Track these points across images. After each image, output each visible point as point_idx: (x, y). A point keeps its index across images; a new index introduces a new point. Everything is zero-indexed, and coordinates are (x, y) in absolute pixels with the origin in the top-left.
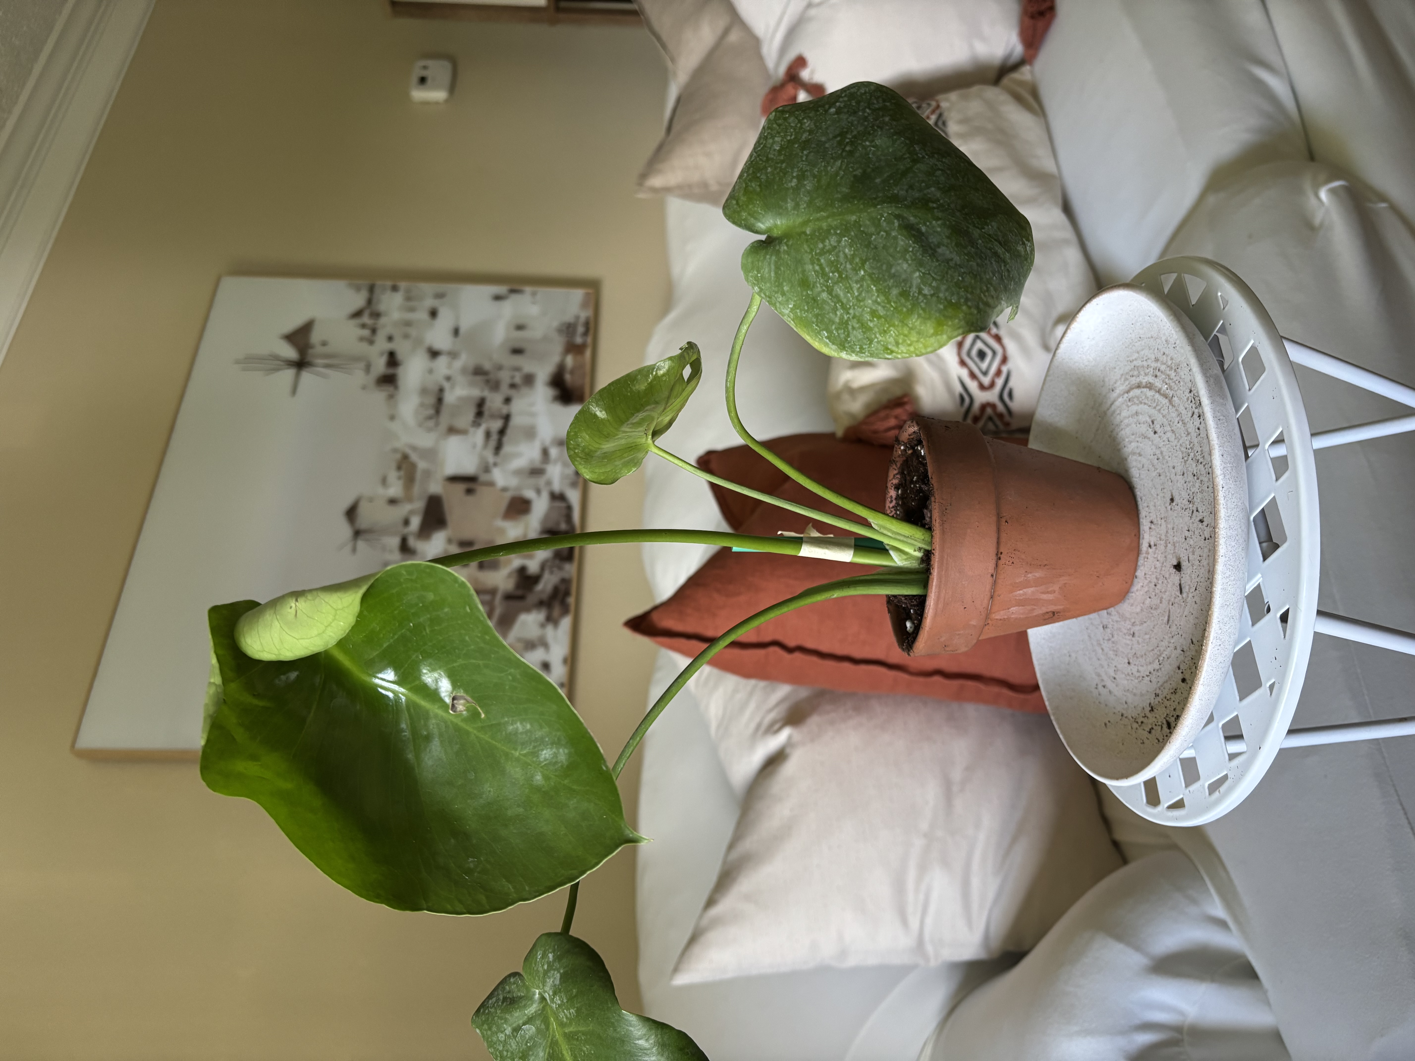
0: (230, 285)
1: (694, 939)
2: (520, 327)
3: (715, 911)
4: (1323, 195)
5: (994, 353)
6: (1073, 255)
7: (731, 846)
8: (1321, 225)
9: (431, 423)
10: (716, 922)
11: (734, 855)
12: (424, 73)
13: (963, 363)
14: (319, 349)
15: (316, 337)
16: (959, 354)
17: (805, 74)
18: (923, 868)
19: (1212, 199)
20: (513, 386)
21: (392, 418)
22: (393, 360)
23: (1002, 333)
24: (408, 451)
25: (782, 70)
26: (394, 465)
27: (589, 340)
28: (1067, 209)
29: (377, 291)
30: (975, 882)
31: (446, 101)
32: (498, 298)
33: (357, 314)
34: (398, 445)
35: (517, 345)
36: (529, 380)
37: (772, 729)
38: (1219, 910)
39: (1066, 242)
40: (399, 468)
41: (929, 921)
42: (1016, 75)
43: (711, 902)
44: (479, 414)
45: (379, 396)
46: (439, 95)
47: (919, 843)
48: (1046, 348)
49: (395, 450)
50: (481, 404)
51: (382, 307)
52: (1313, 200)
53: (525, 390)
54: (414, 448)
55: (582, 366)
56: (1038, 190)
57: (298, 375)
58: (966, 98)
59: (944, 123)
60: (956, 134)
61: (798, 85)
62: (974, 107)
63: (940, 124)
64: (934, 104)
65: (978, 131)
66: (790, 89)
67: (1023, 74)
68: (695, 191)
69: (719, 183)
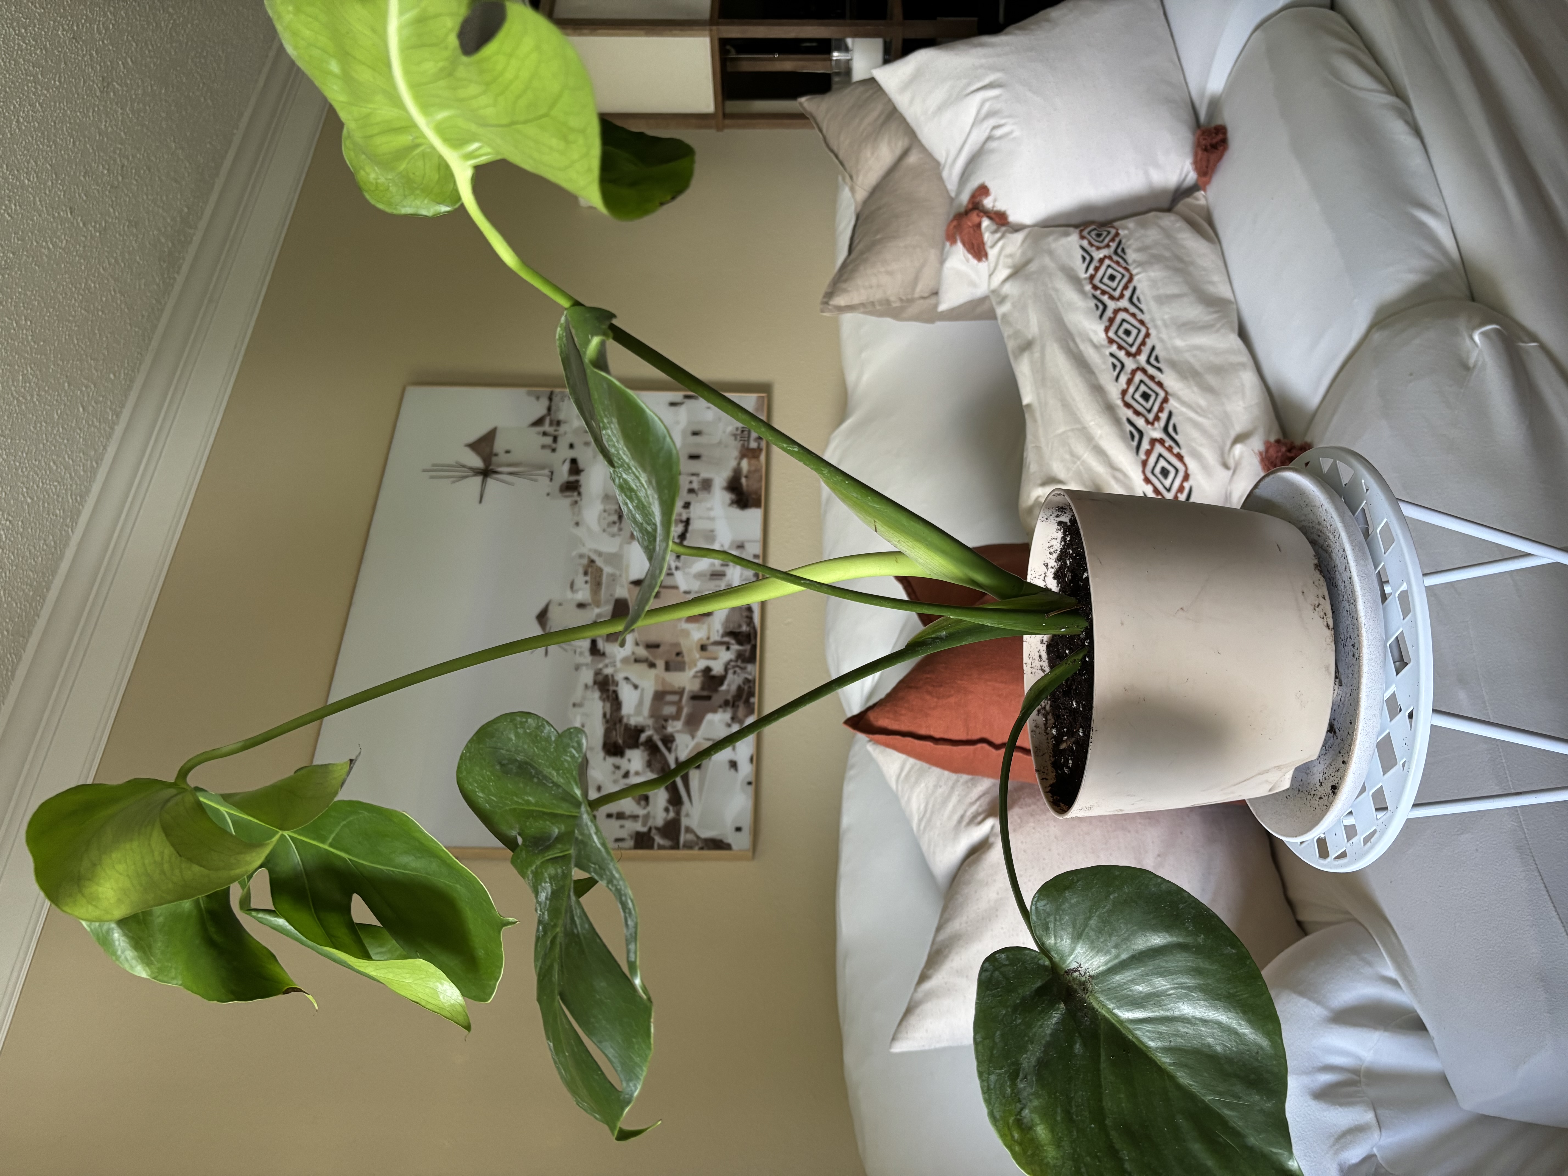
0: (414, 394)
1: (909, 1011)
2: (695, 434)
3: (927, 986)
4: (1477, 337)
5: (1177, 470)
6: (1248, 378)
7: (939, 929)
8: (1475, 365)
9: (615, 529)
10: (930, 995)
11: (942, 936)
13: (1147, 481)
14: (503, 458)
15: (499, 445)
16: (1144, 472)
17: (988, 203)
19: (1377, 336)
20: (691, 491)
21: (577, 524)
22: (575, 467)
23: (1183, 452)
24: (594, 557)
25: (965, 198)
26: (581, 571)
27: (763, 444)
28: (1243, 334)
29: (556, 399)
32: (673, 404)
33: (539, 422)
34: (584, 550)
35: (694, 451)
36: (707, 485)
37: (975, 820)
38: (1391, 972)
39: (1243, 365)
40: (586, 573)
42: (1189, 201)
43: (923, 978)
45: (564, 502)
48: (1226, 466)
49: (581, 556)
51: (562, 416)
52: (1468, 342)
53: (702, 495)
54: (600, 554)
55: (758, 470)
56: (1215, 316)
57: (484, 483)
58: (1143, 225)
59: (1123, 250)
60: (1134, 261)
61: (982, 214)
62: (1152, 235)
63: (1120, 252)
64: (1113, 231)
65: (1156, 259)
66: (974, 217)
67: (1197, 199)
68: (878, 307)
69: (901, 300)
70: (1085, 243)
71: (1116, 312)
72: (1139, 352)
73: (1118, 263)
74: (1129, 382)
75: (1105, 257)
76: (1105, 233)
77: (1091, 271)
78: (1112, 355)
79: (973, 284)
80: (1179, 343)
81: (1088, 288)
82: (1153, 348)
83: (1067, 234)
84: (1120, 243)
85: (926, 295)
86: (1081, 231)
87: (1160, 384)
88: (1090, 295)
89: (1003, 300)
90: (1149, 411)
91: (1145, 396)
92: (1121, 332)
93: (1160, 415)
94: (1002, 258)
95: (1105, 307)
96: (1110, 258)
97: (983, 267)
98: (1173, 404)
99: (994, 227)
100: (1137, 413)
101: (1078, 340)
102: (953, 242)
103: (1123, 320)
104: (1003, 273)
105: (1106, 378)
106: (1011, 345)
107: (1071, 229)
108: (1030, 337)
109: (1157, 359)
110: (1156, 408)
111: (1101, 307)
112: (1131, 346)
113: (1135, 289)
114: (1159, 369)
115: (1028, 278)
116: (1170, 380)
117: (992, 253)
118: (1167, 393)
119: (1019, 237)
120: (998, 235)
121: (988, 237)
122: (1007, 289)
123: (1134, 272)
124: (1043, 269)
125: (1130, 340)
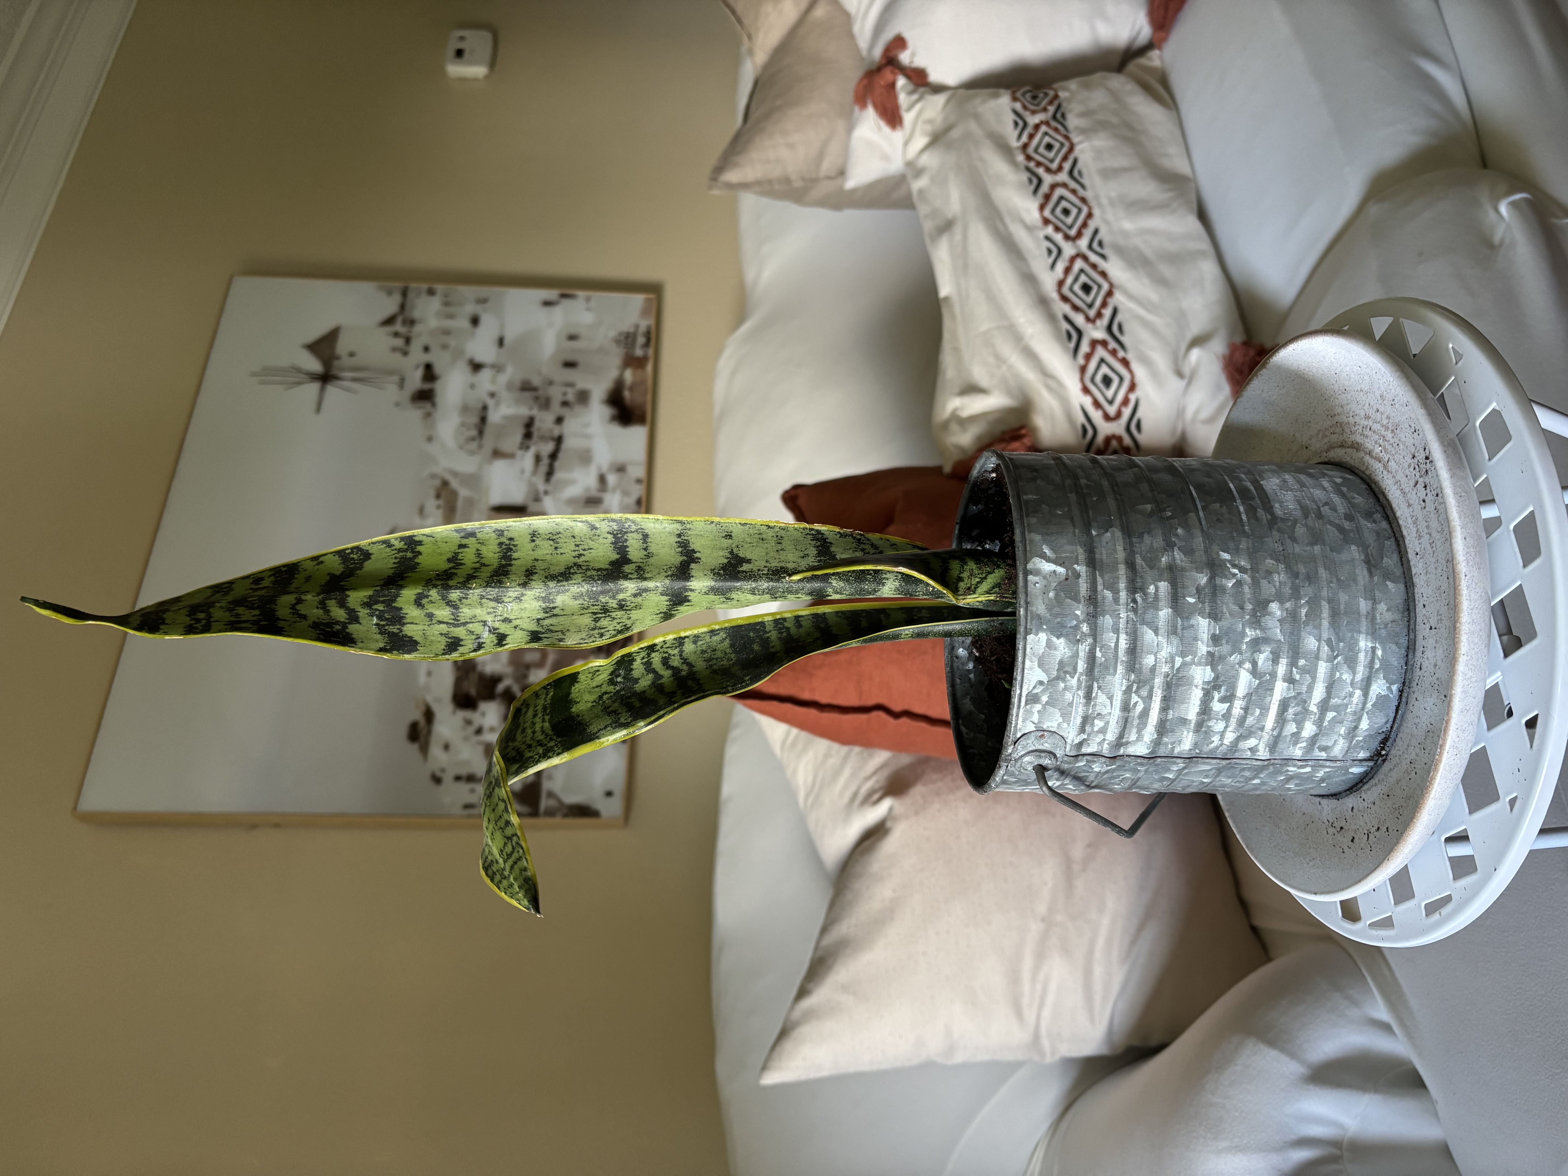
0: (243, 286)
1: (784, 1033)
2: (572, 337)
3: (807, 1003)
4: (1503, 208)
5: (1121, 379)
6: (1209, 269)
7: (824, 930)
8: (1501, 243)
9: (474, 446)
10: (808, 1016)
11: (828, 940)
12: (461, 45)
13: (1086, 390)
14: (345, 361)
15: (343, 346)
16: (1082, 380)
17: (904, 57)
18: (1040, 956)
19: (1374, 210)
20: (565, 404)
21: (430, 439)
22: (429, 373)
23: (1130, 357)
24: (448, 477)
25: (878, 52)
26: (432, 493)
27: (651, 352)
28: (1202, 215)
29: (411, 295)
30: (1098, 971)
31: (487, 77)
32: (547, 304)
33: (389, 321)
34: (438, 470)
35: (570, 358)
36: (583, 397)
37: (870, 799)
38: (1382, 1013)
39: (1202, 254)
40: (438, 496)
41: (1046, 1013)
42: (1142, 61)
43: (802, 993)
44: (528, 435)
45: (415, 414)
46: (478, 71)
47: (1035, 928)
48: (1180, 374)
49: (433, 476)
50: (529, 424)
51: (416, 314)
52: (1492, 214)
53: (578, 409)
54: (455, 474)
55: (643, 382)
56: (1170, 195)
57: (322, 390)
58: (1087, 86)
59: (1063, 116)
60: (1077, 128)
61: (897, 71)
62: (1097, 97)
63: (1059, 117)
64: (1051, 93)
65: (1101, 126)
66: (887, 74)
67: (1150, 59)
68: (777, 187)
69: (803, 179)
70: (1018, 106)
71: (1053, 187)
72: (1079, 235)
73: (1056, 130)
74: (1067, 270)
75: (1042, 122)
76: (1041, 95)
77: (1024, 138)
78: (1047, 238)
79: (886, 158)
80: (1127, 225)
81: (1020, 158)
82: (1096, 232)
83: (996, 96)
84: (1059, 107)
85: (833, 174)
86: (1014, 93)
87: (1104, 274)
88: (1022, 167)
89: (919, 172)
90: (1090, 306)
91: (1086, 288)
92: (1058, 211)
93: (1104, 311)
94: (920, 124)
95: (1040, 181)
96: (1047, 123)
97: (898, 136)
98: (1118, 298)
99: (911, 87)
100: (1076, 308)
101: (1008, 220)
102: (863, 105)
103: (1062, 198)
104: (921, 141)
105: (1039, 264)
106: (928, 226)
107: (1002, 91)
108: (950, 215)
109: (1100, 244)
110: (1098, 303)
111: (1035, 181)
112: (1070, 227)
113: (1075, 161)
114: (1103, 257)
115: (949, 146)
116: (1115, 269)
117: (908, 118)
118: (1111, 285)
119: (940, 100)
120: (915, 97)
121: (903, 99)
122: (926, 160)
123: (1076, 139)
124: (968, 136)
125: (1069, 220)
